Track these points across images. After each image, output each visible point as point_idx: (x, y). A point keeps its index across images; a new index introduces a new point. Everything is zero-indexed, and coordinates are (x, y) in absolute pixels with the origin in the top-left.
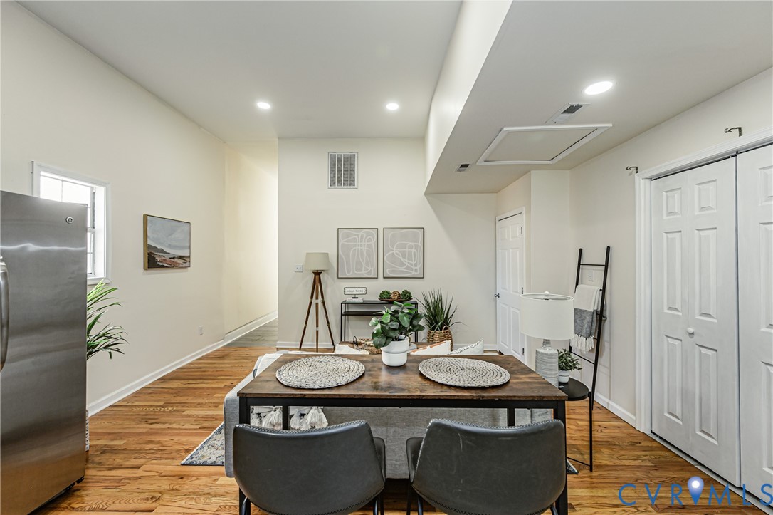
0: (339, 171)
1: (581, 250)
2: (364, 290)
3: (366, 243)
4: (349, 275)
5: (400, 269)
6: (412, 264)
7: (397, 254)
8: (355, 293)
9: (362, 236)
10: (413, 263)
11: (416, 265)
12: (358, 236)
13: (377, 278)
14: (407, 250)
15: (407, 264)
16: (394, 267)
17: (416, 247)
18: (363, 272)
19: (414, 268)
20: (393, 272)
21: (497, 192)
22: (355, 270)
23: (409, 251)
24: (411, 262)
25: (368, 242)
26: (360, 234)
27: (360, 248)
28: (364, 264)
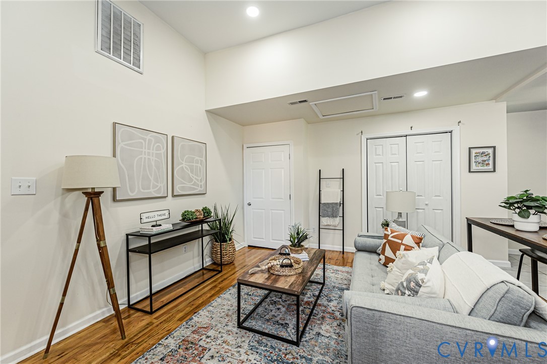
0: (117, 34)
1: (320, 170)
2: (166, 212)
3: (155, 152)
4: (133, 196)
5: (189, 185)
6: (198, 180)
7: (186, 167)
8: (157, 218)
9: (150, 142)
10: (199, 179)
11: (201, 182)
12: (144, 139)
13: (165, 197)
14: (194, 164)
15: (194, 180)
16: (185, 184)
17: (201, 161)
18: (151, 190)
19: (200, 184)
20: (183, 188)
21: (244, 126)
22: (140, 187)
23: (196, 166)
24: (197, 178)
25: (156, 151)
26: (148, 137)
27: (147, 157)
28: (152, 179)
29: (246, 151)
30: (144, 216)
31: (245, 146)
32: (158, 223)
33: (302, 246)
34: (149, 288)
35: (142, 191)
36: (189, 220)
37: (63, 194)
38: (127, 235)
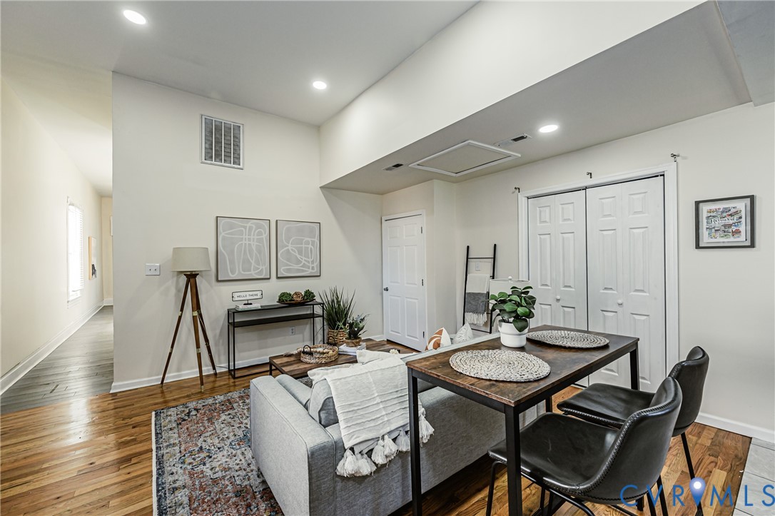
0: (218, 142)
1: (468, 247)
2: (259, 293)
3: (256, 237)
4: (233, 277)
5: (296, 267)
6: (308, 262)
7: (293, 250)
8: (248, 298)
9: (250, 228)
10: (310, 260)
11: (313, 262)
12: (245, 227)
13: (269, 279)
14: (303, 246)
15: (303, 262)
16: (290, 266)
17: (313, 243)
18: (252, 272)
19: (311, 265)
20: (288, 270)
21: (382, 194)
22: (241, 270)
23: (305, 247)
24: (307, 259)
25: (257, 235)
26: (248, 225)
27: (247, 242)
28: (253, 262)
29: (384, 223)
30: (235, 295)
31: (384, 219)
32: (250, 302)
35: (243, 272)
36: (287, 301)
37: (178, 275)
38: (230, 311)
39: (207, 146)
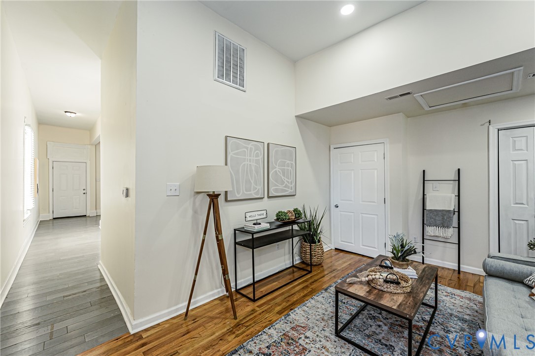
0: (228, 62)
1: (424, 171)
2: (264, 212)
3: (255, 158)
4: (239, 197)
5: (281, 187)
6: (288, 182)
7: (279, 171)
8: (256, 217)
9: (251, 149)
10: (290, 181)
11: (291, 184)
12: (247, 148)
13: (262, 198)
14: (286, 168)
15: (286, 182)
16: (277, 186)
17: (292, 164)
18: (252, 192)
19: (290, 186)
20: (276, 190)
21: (330, 127)
22: (244, 190)
23: (287, 169)
24: (288, 180)
25: (256, 157)
26: (249, 146)
27: (249, 163)
28: (252, 182)
29: (333, 152)
30: (248, 215)
31: (332, 147)
32: (258, 221)
33: (408, 260)
34: (252, 276)
35: (245, 192)
36: (283, 220)
37: (194, 196)
38: (235, 230)
39: (220, 65)
